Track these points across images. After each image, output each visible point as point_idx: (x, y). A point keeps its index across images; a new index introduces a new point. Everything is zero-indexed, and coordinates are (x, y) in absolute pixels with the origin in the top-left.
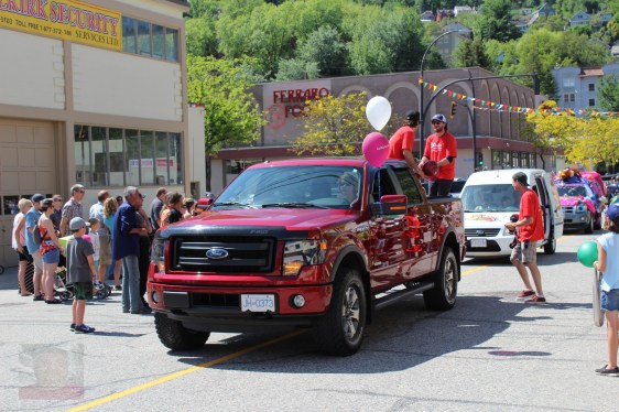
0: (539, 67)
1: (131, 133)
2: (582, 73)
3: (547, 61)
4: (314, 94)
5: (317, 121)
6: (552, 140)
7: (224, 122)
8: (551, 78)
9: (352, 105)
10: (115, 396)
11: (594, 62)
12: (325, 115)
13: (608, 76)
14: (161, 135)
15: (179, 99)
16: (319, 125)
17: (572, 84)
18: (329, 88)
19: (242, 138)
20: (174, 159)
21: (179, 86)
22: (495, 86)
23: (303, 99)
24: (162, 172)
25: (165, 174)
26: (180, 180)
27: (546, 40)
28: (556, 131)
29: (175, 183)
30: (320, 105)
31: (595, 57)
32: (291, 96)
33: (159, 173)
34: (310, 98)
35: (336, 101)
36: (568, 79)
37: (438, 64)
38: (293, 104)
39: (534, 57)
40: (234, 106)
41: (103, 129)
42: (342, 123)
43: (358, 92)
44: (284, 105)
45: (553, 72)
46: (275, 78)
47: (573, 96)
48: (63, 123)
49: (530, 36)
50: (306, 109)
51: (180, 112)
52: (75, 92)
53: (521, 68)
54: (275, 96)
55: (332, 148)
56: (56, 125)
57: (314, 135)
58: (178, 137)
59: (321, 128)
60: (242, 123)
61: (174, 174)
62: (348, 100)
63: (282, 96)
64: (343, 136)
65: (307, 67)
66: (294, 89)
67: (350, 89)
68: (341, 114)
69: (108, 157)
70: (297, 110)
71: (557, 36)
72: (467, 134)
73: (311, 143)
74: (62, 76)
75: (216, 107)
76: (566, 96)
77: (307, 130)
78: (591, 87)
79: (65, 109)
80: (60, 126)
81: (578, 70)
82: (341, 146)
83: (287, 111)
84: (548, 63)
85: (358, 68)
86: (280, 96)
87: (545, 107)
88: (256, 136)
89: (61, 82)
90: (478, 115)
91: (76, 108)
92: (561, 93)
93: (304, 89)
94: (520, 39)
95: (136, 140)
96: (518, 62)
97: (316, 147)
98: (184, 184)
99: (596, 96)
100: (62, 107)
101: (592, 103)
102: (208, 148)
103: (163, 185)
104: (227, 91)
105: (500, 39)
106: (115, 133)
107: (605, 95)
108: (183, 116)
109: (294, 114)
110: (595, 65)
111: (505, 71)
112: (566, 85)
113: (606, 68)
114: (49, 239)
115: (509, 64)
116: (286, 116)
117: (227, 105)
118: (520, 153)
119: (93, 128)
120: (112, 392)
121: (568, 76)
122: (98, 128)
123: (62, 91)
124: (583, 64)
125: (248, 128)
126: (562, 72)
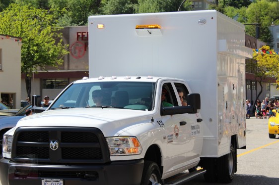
0: (260, 24)
3: (265, 22)
6: (267, 73)
8: (269, 32)
27: (266, 7)
28: (271, 66)
39: (258, 18)
44: (84, 42)
45: (270, 29)
49: (255, 4)
54: (78, 36)
63: (83, 36)
71: (273, 5)
83: (86, 46)
84: (266, 23)
86: (81, 36)
87: (263, 50)
92: (275, 42)
94: (249, 6)
96: (247, 21)
105: (236, 6)
112: (278, 37)
116: (86, 50)
117: (39, 39)
125: (54, 56)
126: (276, 28)
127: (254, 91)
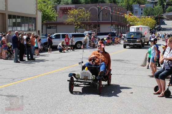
0: (129, 4)
1: (23, 17)
2: (140, 6)
3: (131, 2)
4: (70, 9)
5: (71, 15)
6: (131, 23)
7: (47, 15)
8: (132, 7)
9: (80, 12)
10: (22, 81)
11: (143, 3)
12: (73, 14)
13: (146, 7)
14: (30, 18)
15: (35, 9)
16: (72, 16)
17: (137, 8)
18: (74, 7)
19: (51, 20)
20: (34, 24)
21: (35, 5)
22: (117, 8)
23: (68, 10)
24: (30, 27)
25: (31, 28)
26: (35, 30)
28: (132, 21)
29: (34, 30)
30: (72, 12)
31: (143, 2)
32: (64, 9)
33: (30, 28)
34: (69, 10)
35: (76, 10)
36: (136, 7)
37: (103, 2)
38: (65, 11)
40: (49, 11)
41: (15, 16)
42: (78, 16)
43: (82, 9)
44: (62, 11)
45: (132, 5)
46: (60, 4)
47: (137, 12)
48: (5, 14)
50: (68, 13)
51: (35, 12)
52: (8, 6)
53: (124, 4)
54: (60, 9)
55: (75, 23)
56: (3, 14)
57: (70, 19)
58: (35, 19)
59: (72, 17)
60: (51, 15)
61: (34, 28)
62: (79, 10)
63: (62, 9)
64: (77, 20)
65: (69, 1)
66: (65, 7)
67: (80, 8)
68: (77, 14)
69: (17, 23)
70: (66, 13)
72: (109, 20)
73: (69, 21)
74: (5, 2)
75: (45, 11)
76: (135, 12)
77: (68, 18)
78: (142, 9)
79: (6, 10)
80: (4, 14)
81: (139, 5)
82: (77, 23)
83: (63, 13)
84: (131, 3)
85: (82, 2)
87: (130, 14)
88: (55, 19)
89: (5, 3)
90: (113, 16)
91: (8, 10)
92: (134, 11)
93: (68, 7)
95: (24, 19)
96: (123, 2)
97: (70, 22)
98: (36, 31)
99: (143, 12)
100: (5, 10)
101: (142, 13)
102: (42, 22)
103: (31, 31)
104: (48, 7)
106: (19, 17)
107: (145, 12)
108: (36, 13)
109: (65, 14)
110: (143, 4)
111: (120, 4)
112: (135, 9)
113: (146, 5)
114: (5, 43)
115: (121, 3)
116: (63, 14)
118: (123, 26)
119: (13, 15)
120: (21, 80)
121: (136, 6)
122: (14, 16)
123: (5, 5)
124: (140, 3)
125: (53, 17)
126: (135, 5)
127: (126, 30)
